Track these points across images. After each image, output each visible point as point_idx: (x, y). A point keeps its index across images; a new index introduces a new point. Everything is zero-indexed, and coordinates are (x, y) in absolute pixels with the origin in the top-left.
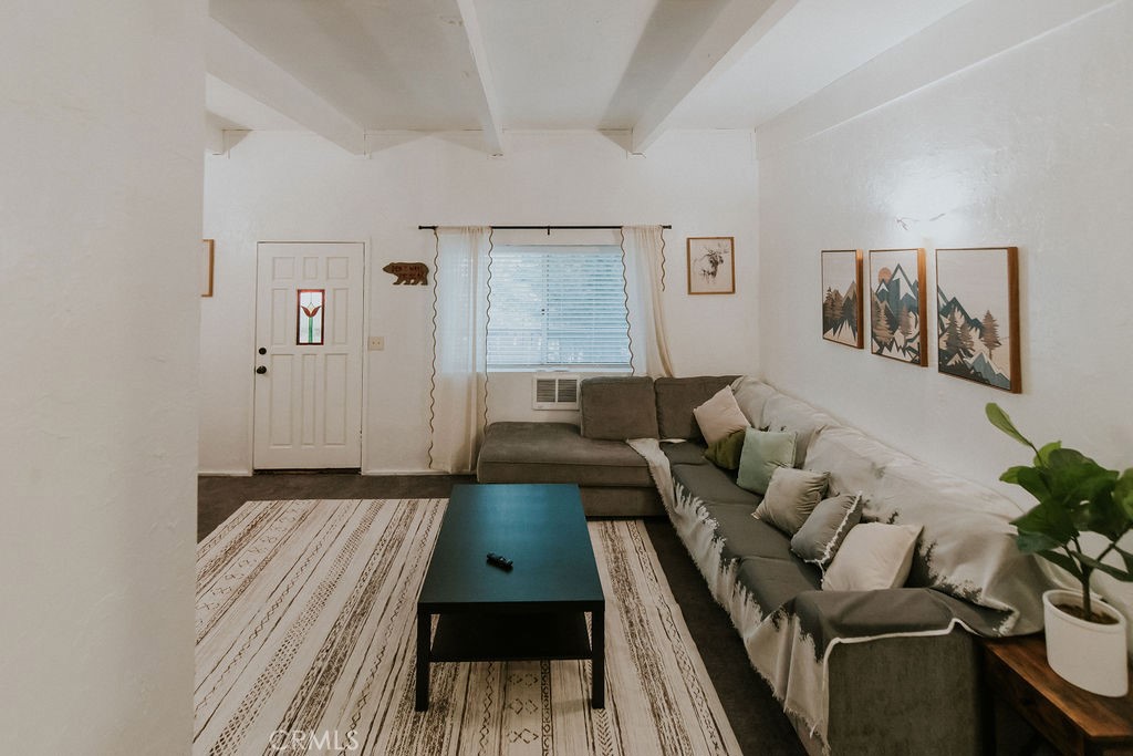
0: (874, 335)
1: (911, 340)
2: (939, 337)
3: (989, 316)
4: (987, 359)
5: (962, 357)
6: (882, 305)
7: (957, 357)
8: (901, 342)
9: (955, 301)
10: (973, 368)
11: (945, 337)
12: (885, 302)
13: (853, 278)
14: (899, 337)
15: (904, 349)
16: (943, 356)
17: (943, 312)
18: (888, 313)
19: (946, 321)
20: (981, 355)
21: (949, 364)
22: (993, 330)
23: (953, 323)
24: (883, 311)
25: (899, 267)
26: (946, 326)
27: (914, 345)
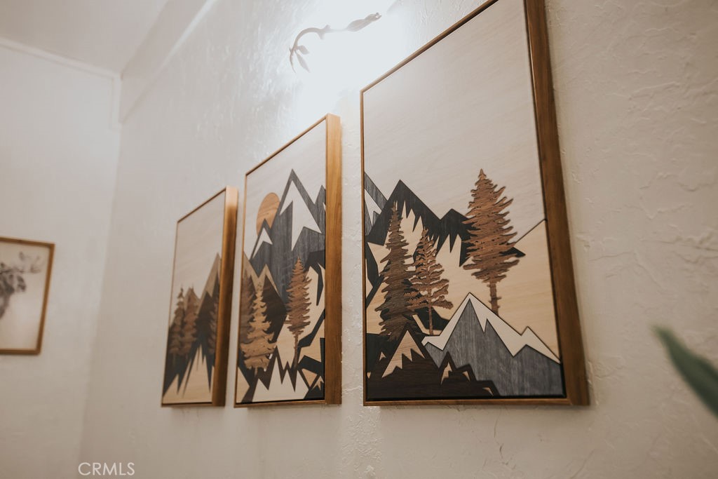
0: (240, 363)
1: (307, 341)
2: (367, 301)
3: (485, 189)
4: (483, 314)
5: (418, 337)
6: (259, 282)
7: (408, 342)
8: (287, 355)
9: (402, 193)
10: (448, 359)
11: (379, 299)
12: (266, 271)
13: (217, 247)
14: (286, 343)
15: (293, 371)
16: (376, 348)
17: (373, 234)
18: (269, 295)
19: (380, 252)
20: (469, 312)
21: (389, 370)
22: (498, 222)
23: (398, 249)
24: (259, 294)
25: (293, 177)
26: (381, 267)
27: (314, 352)
